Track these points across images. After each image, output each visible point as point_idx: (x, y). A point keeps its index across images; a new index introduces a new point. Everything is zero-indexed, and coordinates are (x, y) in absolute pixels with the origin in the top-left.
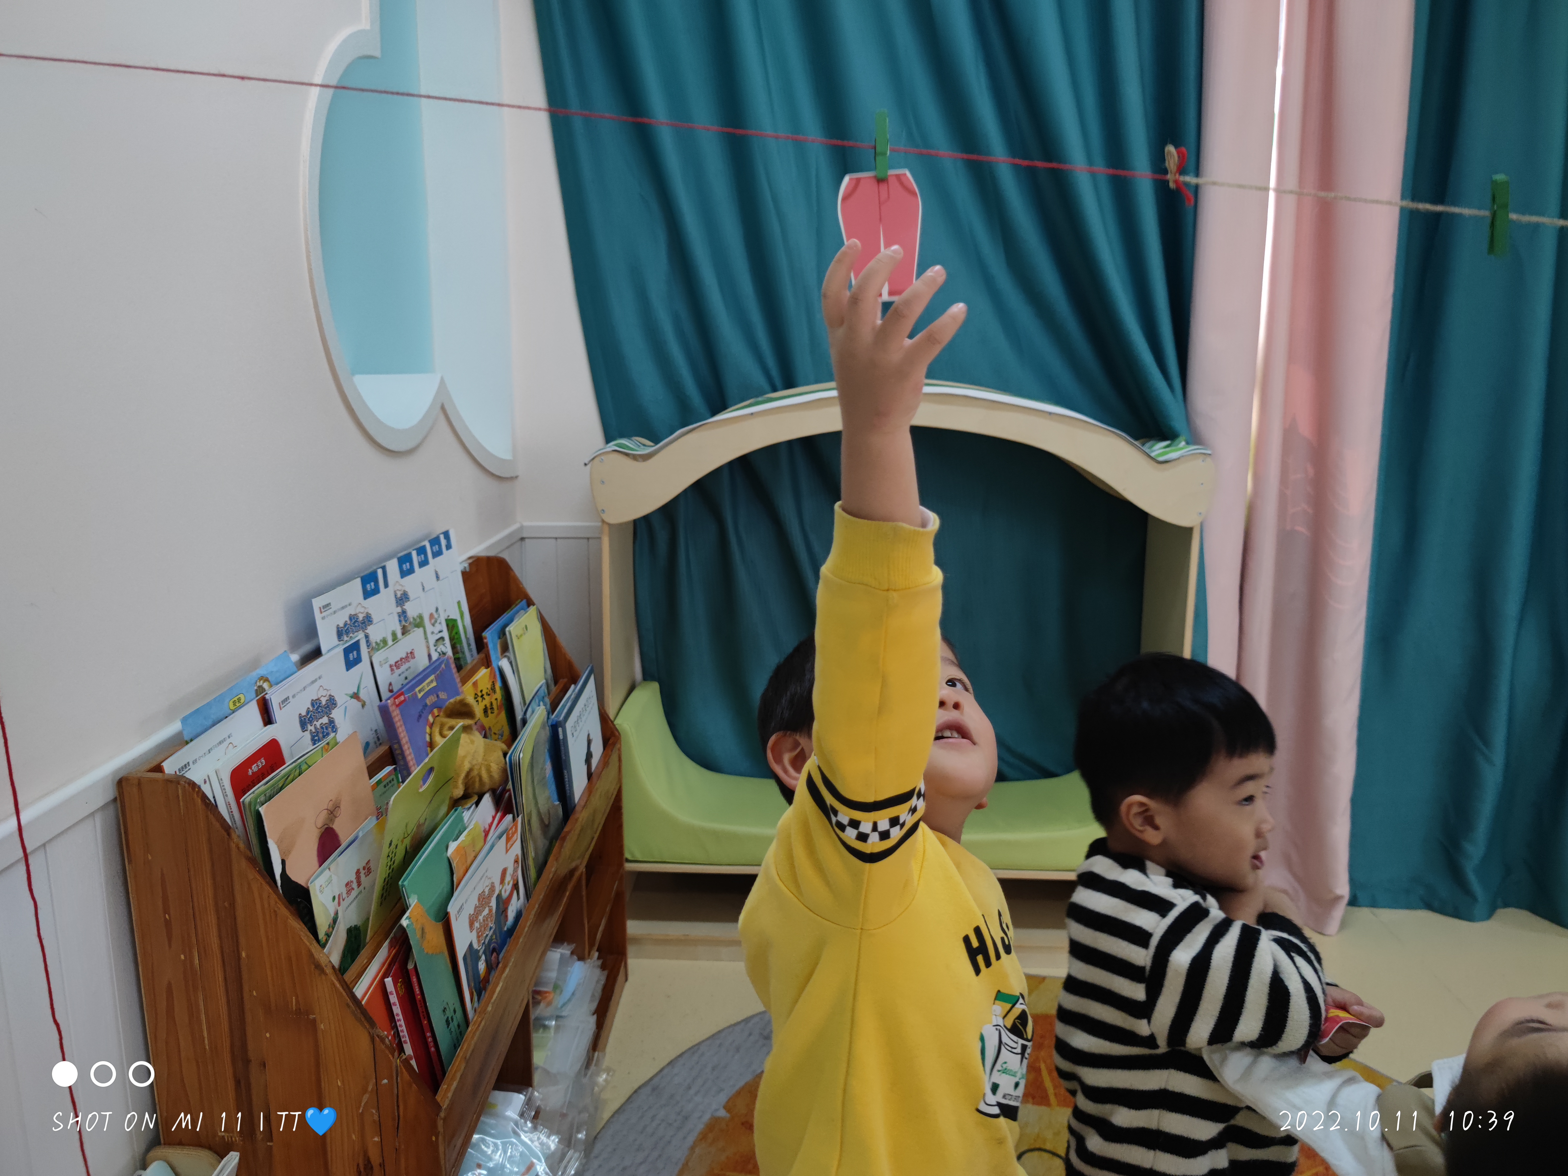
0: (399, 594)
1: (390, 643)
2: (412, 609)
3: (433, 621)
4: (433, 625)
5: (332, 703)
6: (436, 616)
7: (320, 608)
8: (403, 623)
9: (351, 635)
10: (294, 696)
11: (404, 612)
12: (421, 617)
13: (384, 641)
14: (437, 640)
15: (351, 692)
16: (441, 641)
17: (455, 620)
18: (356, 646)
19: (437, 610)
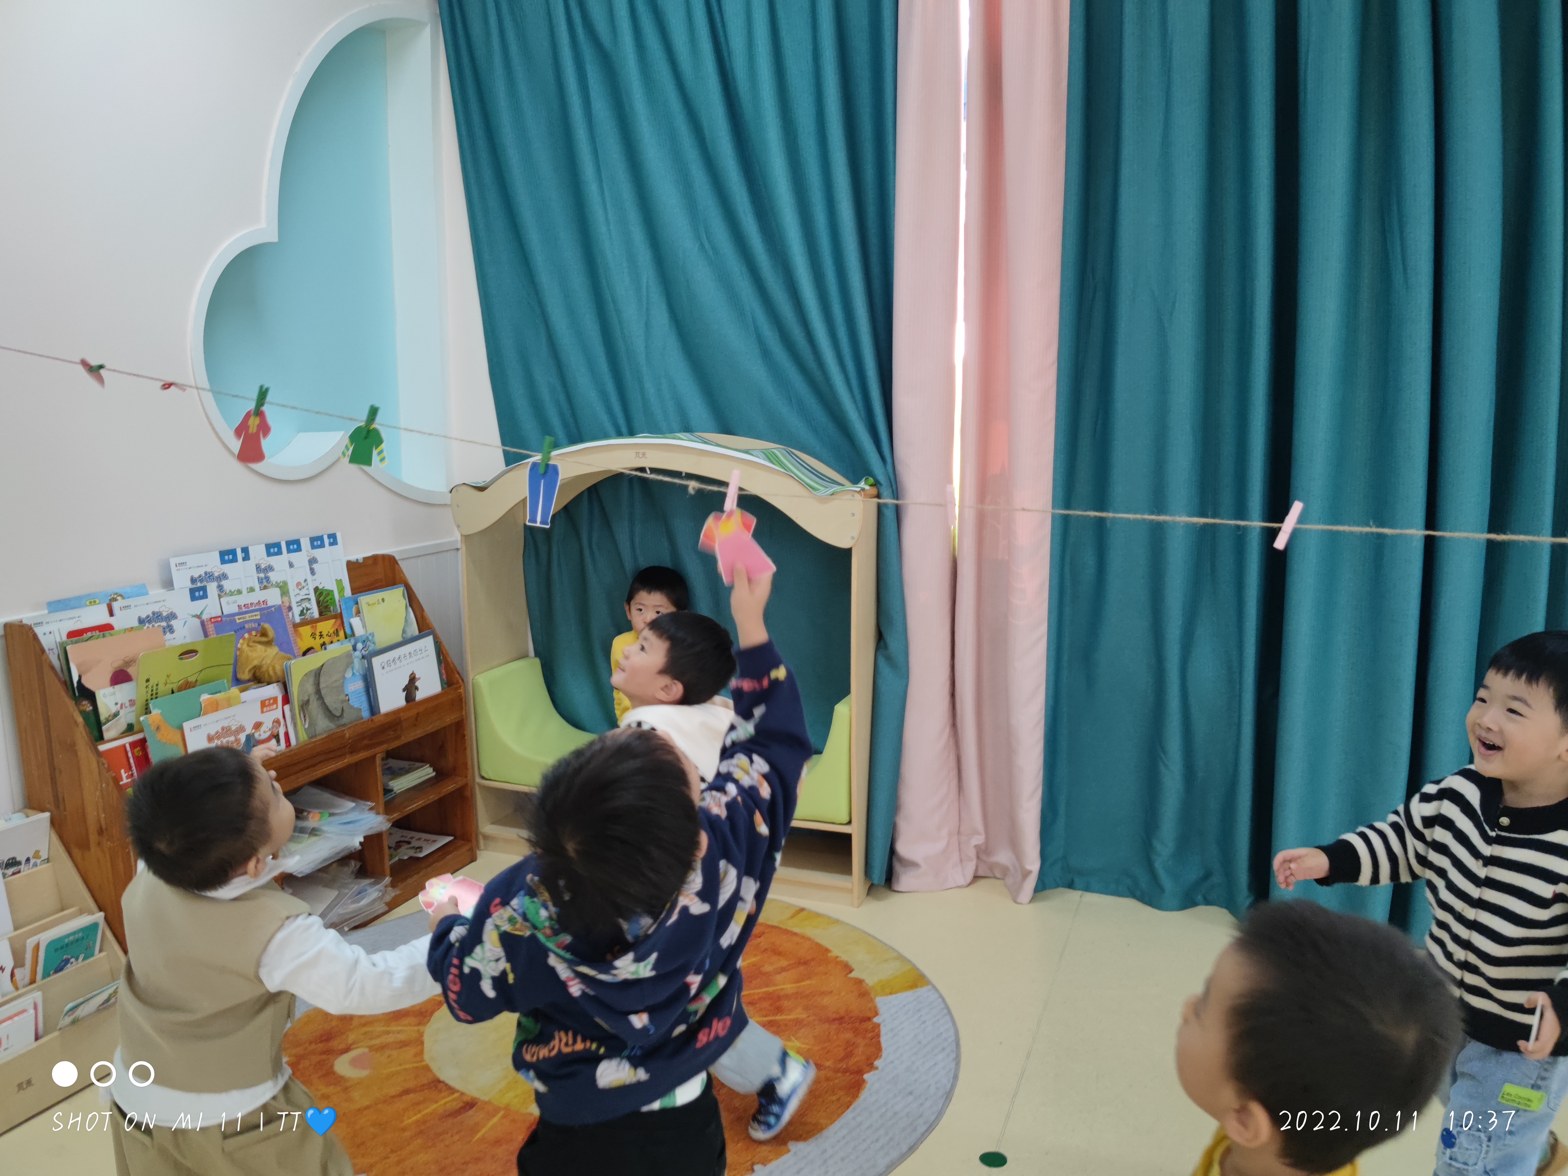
0: (263, 566)
1: (245, 592)
2: (274, 577)
3: (299, 587)
4: (300, 590)
5: (172, 616)
6: (303, 584)
7: (176, 564)
8: (265, 584)
9: (205, 583)
10: (136, 606)
11: (267, 579)
12: (285, 583)
13: (239, 592)
14: (302, 600)
15: (194, 614)
16: (307, 601)
17: (333, 591)
18: (204, 589)
19: (305, 581)
